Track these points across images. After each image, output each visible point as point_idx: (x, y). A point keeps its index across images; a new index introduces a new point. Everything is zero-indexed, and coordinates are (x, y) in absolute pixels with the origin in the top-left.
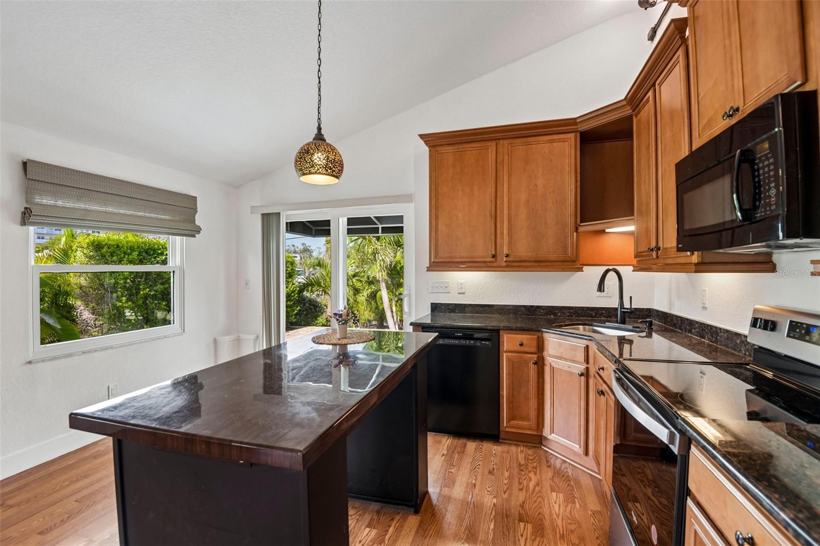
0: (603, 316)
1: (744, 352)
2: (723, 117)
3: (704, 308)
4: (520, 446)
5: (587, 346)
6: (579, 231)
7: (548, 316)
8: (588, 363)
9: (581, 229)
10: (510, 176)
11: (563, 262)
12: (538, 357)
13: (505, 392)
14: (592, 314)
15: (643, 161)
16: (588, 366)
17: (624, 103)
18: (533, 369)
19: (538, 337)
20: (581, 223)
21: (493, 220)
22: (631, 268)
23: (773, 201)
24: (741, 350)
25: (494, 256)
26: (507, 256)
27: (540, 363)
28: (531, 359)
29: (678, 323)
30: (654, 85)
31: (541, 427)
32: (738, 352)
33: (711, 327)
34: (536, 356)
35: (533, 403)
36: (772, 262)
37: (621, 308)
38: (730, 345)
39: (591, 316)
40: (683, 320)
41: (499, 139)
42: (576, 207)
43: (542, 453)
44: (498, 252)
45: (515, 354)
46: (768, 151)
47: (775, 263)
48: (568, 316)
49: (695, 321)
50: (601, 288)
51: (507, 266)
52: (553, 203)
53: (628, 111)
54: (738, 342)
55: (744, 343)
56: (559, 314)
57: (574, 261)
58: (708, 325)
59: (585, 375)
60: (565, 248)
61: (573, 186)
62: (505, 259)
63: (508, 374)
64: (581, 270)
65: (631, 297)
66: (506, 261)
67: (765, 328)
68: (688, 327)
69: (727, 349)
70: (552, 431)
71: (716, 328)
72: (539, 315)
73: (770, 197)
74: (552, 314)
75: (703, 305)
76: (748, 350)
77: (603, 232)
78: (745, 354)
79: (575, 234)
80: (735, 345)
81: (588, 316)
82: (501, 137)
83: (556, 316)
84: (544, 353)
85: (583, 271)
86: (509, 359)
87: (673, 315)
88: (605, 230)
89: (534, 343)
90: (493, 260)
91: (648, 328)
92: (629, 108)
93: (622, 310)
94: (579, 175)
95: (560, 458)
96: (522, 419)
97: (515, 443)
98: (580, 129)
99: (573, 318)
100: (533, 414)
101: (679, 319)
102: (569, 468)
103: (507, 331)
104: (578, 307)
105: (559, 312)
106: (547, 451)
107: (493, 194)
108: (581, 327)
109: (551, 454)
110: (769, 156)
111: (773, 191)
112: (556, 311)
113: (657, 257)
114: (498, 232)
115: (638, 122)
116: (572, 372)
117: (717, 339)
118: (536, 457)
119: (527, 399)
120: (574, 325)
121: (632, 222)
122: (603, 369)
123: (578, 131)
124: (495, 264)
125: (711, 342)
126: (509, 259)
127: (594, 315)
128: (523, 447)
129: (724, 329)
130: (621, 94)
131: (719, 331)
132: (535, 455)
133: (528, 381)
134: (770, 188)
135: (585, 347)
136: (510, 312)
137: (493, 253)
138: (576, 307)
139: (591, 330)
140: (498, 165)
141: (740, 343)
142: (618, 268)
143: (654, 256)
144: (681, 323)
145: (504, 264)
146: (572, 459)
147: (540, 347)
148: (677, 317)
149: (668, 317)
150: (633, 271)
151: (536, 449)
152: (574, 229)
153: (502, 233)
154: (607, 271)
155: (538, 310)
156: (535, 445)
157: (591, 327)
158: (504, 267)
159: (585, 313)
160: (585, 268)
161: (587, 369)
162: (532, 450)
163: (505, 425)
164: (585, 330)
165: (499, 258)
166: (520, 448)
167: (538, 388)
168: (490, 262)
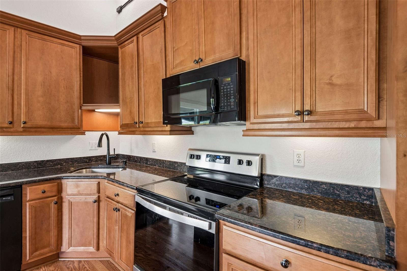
0: (94, 161)
1: (179, 170)
2: (194, 62)
3: (154, 152)
4: (41, 268)
5: (99, 183)
6: (82, 109)
7: (56, 167)
8: (99, 193)
9: (83, 108)
10: (27, 59)
11: (71, 128)
12: (58, 198)
13: (27, 234)
14: (86, 161)
15: (127, 74)
16: (99, 195)
17: (114, 38)
18: (53, 207)
19: (58, 183)
20: (83, 104)
21: (10, 92)
22: (117, 133)
23: (232, 104)
24: (178, 169)
25: (11, 123)
26: (25, 123)
27: (59, 203)
28: (52, 200)
29: (138, 160)
30: (137, 34)
31: (60, 246)
32: (176, 170)
33: (160, 160)
34: (56, 197)
35: (53, 233)
36: (192, 130)
37: (109, 156)
38: (171, 167)
39: (87, 163)
40: (141, 158)
41: (17, 27)
42: (80, 93)
43: (61, 264)
44: (15, 119)
45: (37, 201)
46: (230, 82)
47: (193, 130)
48: (71, 164)
49: (149, 158)
50: (100, 145)
51: (24, 131)
52: (64, 87)
53: (115, 44)
54: (176, 166)
55: (179, 166)
56: (64, 164)
57: (79, 128)
58: (158, 160)
59: (98, 201)
60: (73, 120)
61: (78, 79)
62: (22, 126)
63: (31, 219)
64: (83, 134)
65: (114, 149)
66: (23, 127)
67: (197, 159)
68: (145, 162)
69: (170, 170)
70: (70, 245)
71: (163, 160)
72: (49, 167)
73: (230, 102)
74: (59, 165)
75: (153, 150)
76: (182, 168)
77: (94, 111)
78: (180, 170)
79: (80, 110)
80: (174, 167)
81: (84, 163)
82: (19, 26)
83: (62, 165)
84: (62, 194)
85: (85, 135)
86: (31, 207)
87: (135, 156)
88: (95, 110)
89: (55, 189)
90: (11, 126)
91: (125, 165)
92: (116, 42)
93: (110, 157)
94: (82, 73)
95: (76, 261)
96: (44, 247)
97: (36, 267)
98: (82, 44)
99: (75, 165)
100: (53, 240)
101: (139, 158)
102: (85, 265)
103: (30, 185)
104: (78, 158)
105: (64, 163)
106: (64, 261)
107: (11, 71)
108: (84, 170)
109: (68, 261)
110: (231, 84)
111: (232, 100)
112: (62, 162)
113: (139, 127)
114: (16, 102)
115: (122, 53)
116: (87, 202)
117: (164, 166)
118: (58, 269)
119: (48, 231)
120: (79, 170)
121: (118, 107)
122: (118, 195)
123: (81, 45)
124: (12, 130)
125: (160, 167)
126: (26, 125)
127: (88, 161)
128: (44, 267)
129: (168, 161)
130: (113, 33)
131: (165, 162)
132: (57, 268)
133: (49, 218)
134: (230, 98)
135: (97, 183)
136: (23, 168)
137: (10, 120)
138: (76, 158)
139: (91, 171)
140: (15, 47)
141: (177, 166)
142: (108, 133)
143: (138, 127)
144: (140, 160)
145: (22, 130)
146: (85, 257)
147: (60, 190)
148: (137, 157)
149: (131, 158)
150: (118, 134)
151: (56, 264)
152: (79, 107)
153: (19, 104)
154: (102, 135)
155: (48, 163)
156: (53, 261)
157: (91, 169)
158: (21, 132)
159: (82, 161)
160: (86, 133)
161: (99, 197)
162: (52, 266)
163: (28, 258)
164: (86, 172)
165: (16, 124)
166: (42, 270)
167: (58, 220)
168: (6, 128)
